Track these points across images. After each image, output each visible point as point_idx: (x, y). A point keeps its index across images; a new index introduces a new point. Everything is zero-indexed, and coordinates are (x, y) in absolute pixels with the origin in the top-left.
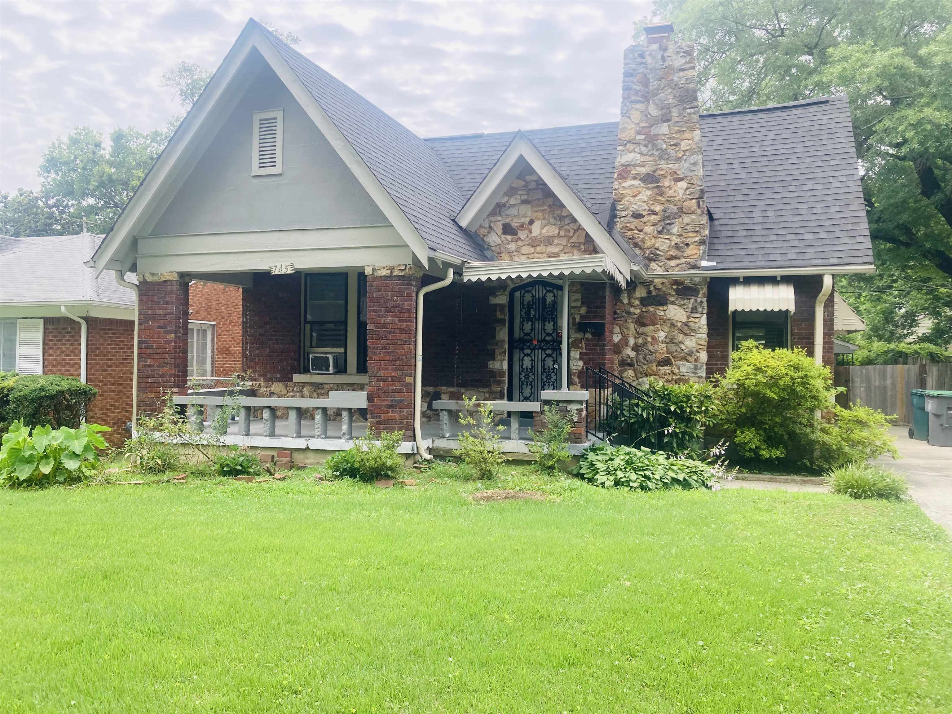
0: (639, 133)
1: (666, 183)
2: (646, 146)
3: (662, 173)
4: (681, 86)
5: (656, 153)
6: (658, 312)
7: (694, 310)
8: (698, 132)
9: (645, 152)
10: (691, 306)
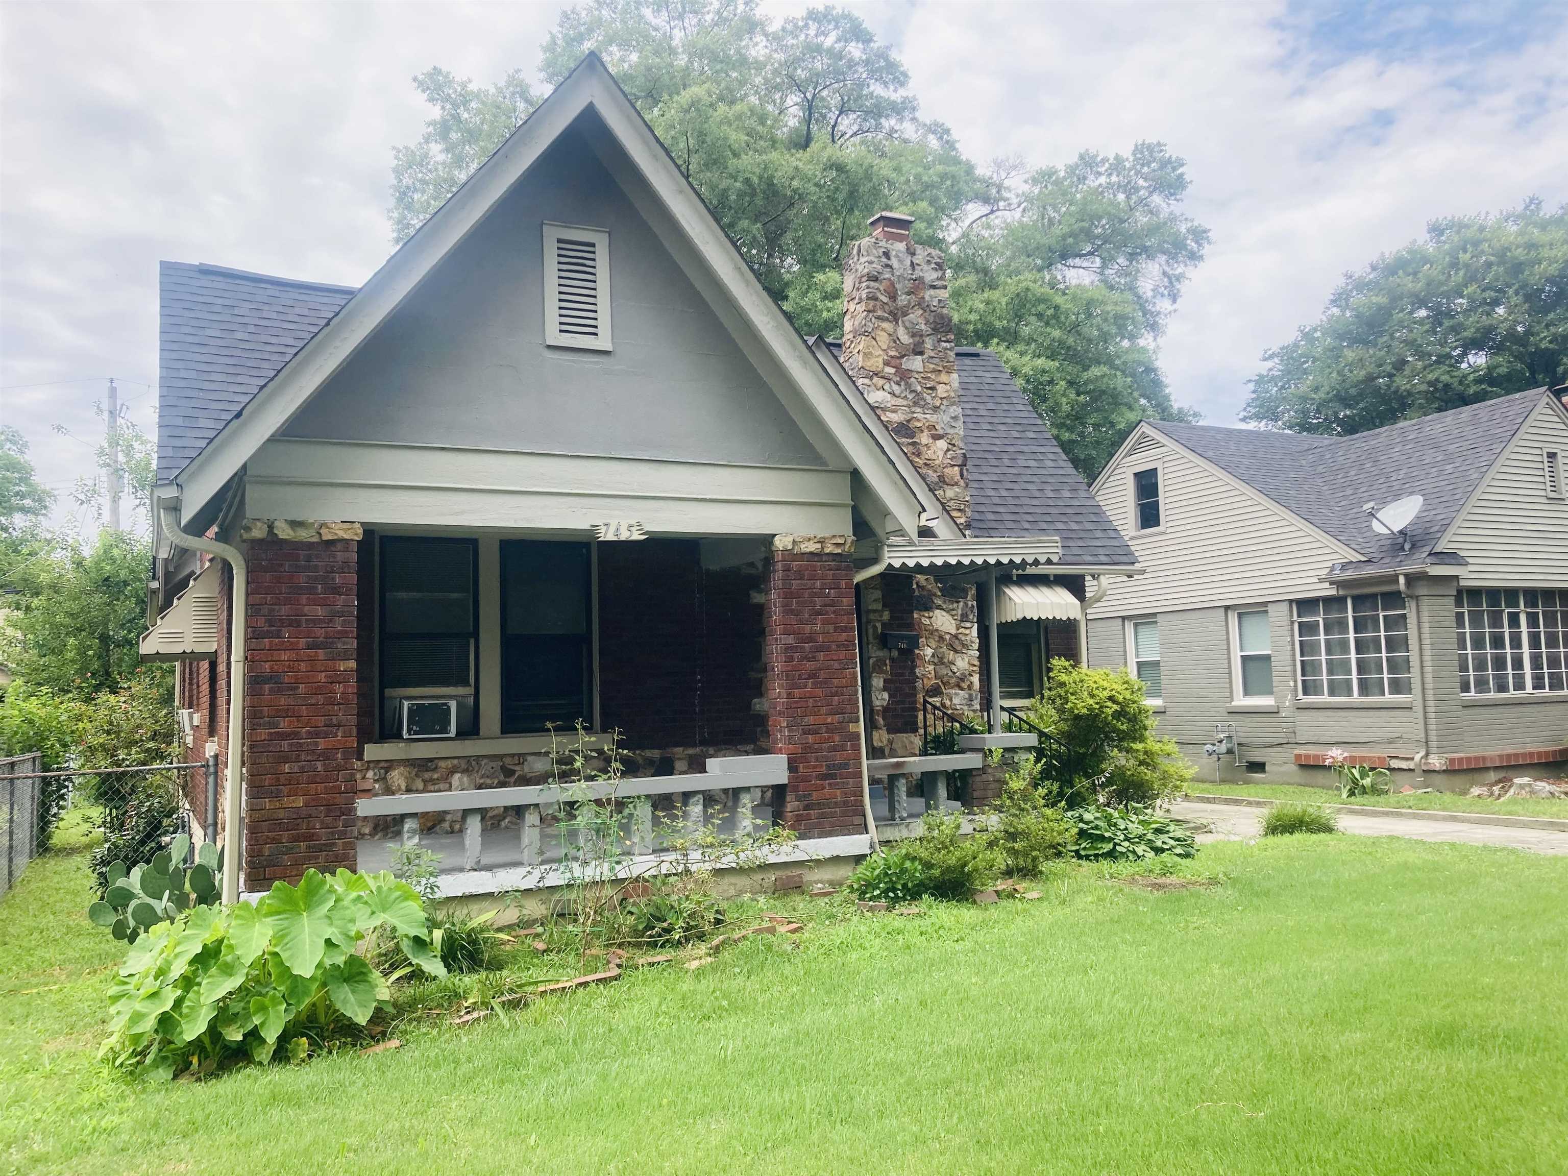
0: (887, 363)
1: (924, 439)
2: (898, 384)
3: (919, 424)
4: (933, 309)
5: (910, 396)
6: (923, 619)
7: (964, 618)
8: (955, 376)
9: (897, 393)
10: (960, 612)
